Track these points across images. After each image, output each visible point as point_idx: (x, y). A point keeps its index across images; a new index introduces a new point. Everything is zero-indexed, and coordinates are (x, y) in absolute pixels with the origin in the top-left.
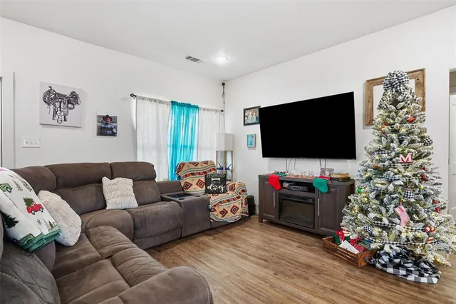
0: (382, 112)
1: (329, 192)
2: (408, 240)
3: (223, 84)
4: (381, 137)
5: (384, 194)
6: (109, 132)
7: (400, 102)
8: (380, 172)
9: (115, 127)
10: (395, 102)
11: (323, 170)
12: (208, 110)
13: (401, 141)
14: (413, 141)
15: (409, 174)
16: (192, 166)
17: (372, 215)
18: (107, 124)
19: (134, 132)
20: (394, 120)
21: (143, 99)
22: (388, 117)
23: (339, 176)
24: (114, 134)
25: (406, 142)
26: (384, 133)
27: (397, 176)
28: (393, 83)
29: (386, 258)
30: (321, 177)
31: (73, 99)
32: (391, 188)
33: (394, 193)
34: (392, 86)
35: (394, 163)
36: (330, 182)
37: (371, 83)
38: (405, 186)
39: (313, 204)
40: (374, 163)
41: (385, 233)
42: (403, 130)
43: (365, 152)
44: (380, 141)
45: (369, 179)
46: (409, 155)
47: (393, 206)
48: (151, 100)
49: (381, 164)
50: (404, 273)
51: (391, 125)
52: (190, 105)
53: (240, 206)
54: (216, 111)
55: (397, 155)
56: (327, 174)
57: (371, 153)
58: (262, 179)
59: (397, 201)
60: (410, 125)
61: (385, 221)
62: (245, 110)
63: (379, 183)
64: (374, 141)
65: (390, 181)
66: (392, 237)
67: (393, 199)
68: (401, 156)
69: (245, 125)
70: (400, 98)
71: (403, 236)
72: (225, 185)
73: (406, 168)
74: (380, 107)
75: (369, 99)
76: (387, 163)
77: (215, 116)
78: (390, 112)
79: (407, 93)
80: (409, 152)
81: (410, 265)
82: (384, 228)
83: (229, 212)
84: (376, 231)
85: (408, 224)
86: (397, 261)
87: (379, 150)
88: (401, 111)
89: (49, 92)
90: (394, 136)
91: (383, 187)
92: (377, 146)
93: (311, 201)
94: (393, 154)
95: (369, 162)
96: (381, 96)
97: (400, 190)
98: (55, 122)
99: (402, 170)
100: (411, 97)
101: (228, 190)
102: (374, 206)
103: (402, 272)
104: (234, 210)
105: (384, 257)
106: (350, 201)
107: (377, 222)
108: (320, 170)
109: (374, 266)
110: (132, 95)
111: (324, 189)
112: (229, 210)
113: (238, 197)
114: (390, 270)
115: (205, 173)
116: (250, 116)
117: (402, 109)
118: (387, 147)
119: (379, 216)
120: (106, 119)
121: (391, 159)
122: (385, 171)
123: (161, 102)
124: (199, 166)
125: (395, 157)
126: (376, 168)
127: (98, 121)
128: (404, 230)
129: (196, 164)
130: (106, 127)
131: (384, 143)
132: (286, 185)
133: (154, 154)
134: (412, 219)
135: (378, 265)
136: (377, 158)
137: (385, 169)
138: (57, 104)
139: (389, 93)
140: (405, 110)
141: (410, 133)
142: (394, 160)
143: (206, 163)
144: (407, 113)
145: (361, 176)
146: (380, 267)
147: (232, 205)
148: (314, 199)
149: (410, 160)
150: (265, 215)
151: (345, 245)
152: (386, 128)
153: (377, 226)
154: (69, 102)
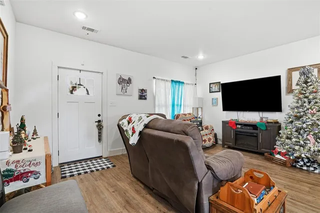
0: (298, 87)
1: (267, 130)
2: (315, 152)
3: (196, 69)
4: (298, 100)
5: (300, 129)
6: (144, 98)
7: (309, 82)
8: (298, 118)
9: (146, 95)
10: (306, 82)
11: (262, 118)
12: (189, 84)
13: (310, 103)
14: (316, 103)
15: (314, 119)
16: (184, 116)
17: (294, 140)
18: (143, 93)
19: (154, 98)
20: (305, 91)
21: (159, 79)
22: (302, 90)
23: (272, 121)
24: (145, 99)
25: (312, 103)
26: (300, 98)
27: (308, 120)
28: (305, 72)
29: (302, 163)
30: (261, 122)
31: (129, 81)
32: (305, 126)
33: (306, 128)
34: (304, 74)
35: (306, 113)
36: (267, 124)
37: (291, 70)
38: (312, 125)
39: (257, 137)
40: (295, 114)
41: (302, 148)
42: (311, 97)
43: (289, 108)
44: (298, 102)
45: (292, 122)
46: (314, 109)
47: (306, 135)
48: (162, 80)
49: (298, 114)
50: (313, 169)
51: (303, 94)
52: (180, 81)
53: (212, 138)
54: (193, 84)
55: (308, 109)
56: (264, 120)
57: (293, 109)
58: (224, 123)
59: (308, 132)
60: (314, 94)
61: (302, 142)
62: (210, 84)
63: (298, 124)
64: (294, 102)
65: (304, 123)
66: (306, 150)
67: (306, 131)
68: (310, 110)
69: (210, 92)
70: (309, 80)
71: (312, 149)
72: (202, 126)
73: (313, 116)
74: (297, 84)
75: (290, 79)
76: (302, 114)
77: (192, 87)
78: (304, 87)
79: (313, 78)
80: (314, 108)
81: (316, 166)
82: (301, 146)
83: (207, 141)
84: (297, 148)
85: (314, 144)
86: (308, 164)
87: (297, 107)
88: (310, 87)
89: (120, 78)
90: (306, 100)
91: (300, 126)
92: (296, 105)
93: (255, 135)
94: (305, 109)
95: (292, 113)
96: (298, 79)
97: (309, 127)
98: (122, 93)
99: (311, 117)
100: (315, 80)
101: (204, 129)
102: (295, 135)
103: (312, 169)
104: (210, 140)
105: (301, 162)
106: (280, 133)
107: (297, 143)
108: (259, 118)
109: (295, 166)
110: (154, 78)
111: (264, 128)
112: (207, 140)
113: (211, 133)
114: (305, 168)
115: (190, 120)
116: (213, 88)
117: (310, 86)
118: (302, 106)
119: (298, 140)
120: (143, 91)
121: (304, 112)
122: (301, 118)
123: (167, 81)
124: (187, 116)
125: (306, 111)
126: (296, 116)
127: (139, 92)
128: (312, 147)
129: (185, 115)
130: (142, 95)
131: (300, 104)
132: (239, 126)
133: (164, 109)
134: (316, 141)
135: (297, 166)
136: (296, 111)
137: (301, 117)
138: (123, 84)
139: (303, 77)
140: (312, 87)
141: (314, 98)
142: (306, 112)
143: (190, 114)
144: (313, 88)
145: (287, 120)
146: (299, 167)
147: (208, 137)
148: (257, 134)
149: (315, 112)
150: (226, 143)
151: (278, 156)
152: (301, 96)
153: (297, 145)
154: (128, 83)
